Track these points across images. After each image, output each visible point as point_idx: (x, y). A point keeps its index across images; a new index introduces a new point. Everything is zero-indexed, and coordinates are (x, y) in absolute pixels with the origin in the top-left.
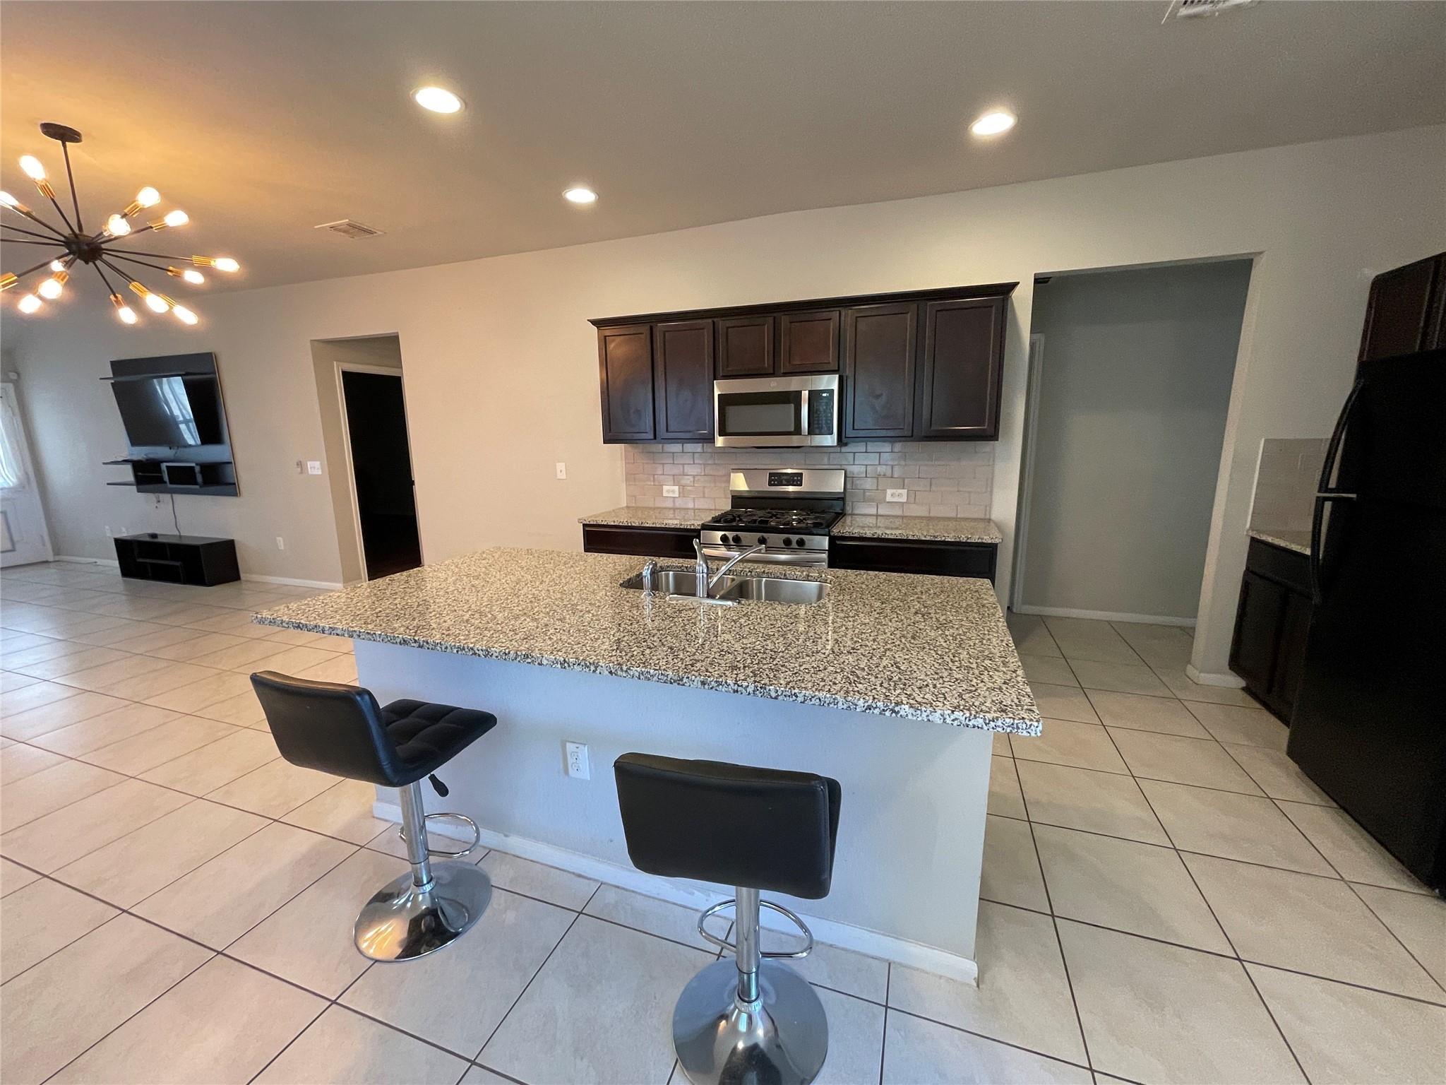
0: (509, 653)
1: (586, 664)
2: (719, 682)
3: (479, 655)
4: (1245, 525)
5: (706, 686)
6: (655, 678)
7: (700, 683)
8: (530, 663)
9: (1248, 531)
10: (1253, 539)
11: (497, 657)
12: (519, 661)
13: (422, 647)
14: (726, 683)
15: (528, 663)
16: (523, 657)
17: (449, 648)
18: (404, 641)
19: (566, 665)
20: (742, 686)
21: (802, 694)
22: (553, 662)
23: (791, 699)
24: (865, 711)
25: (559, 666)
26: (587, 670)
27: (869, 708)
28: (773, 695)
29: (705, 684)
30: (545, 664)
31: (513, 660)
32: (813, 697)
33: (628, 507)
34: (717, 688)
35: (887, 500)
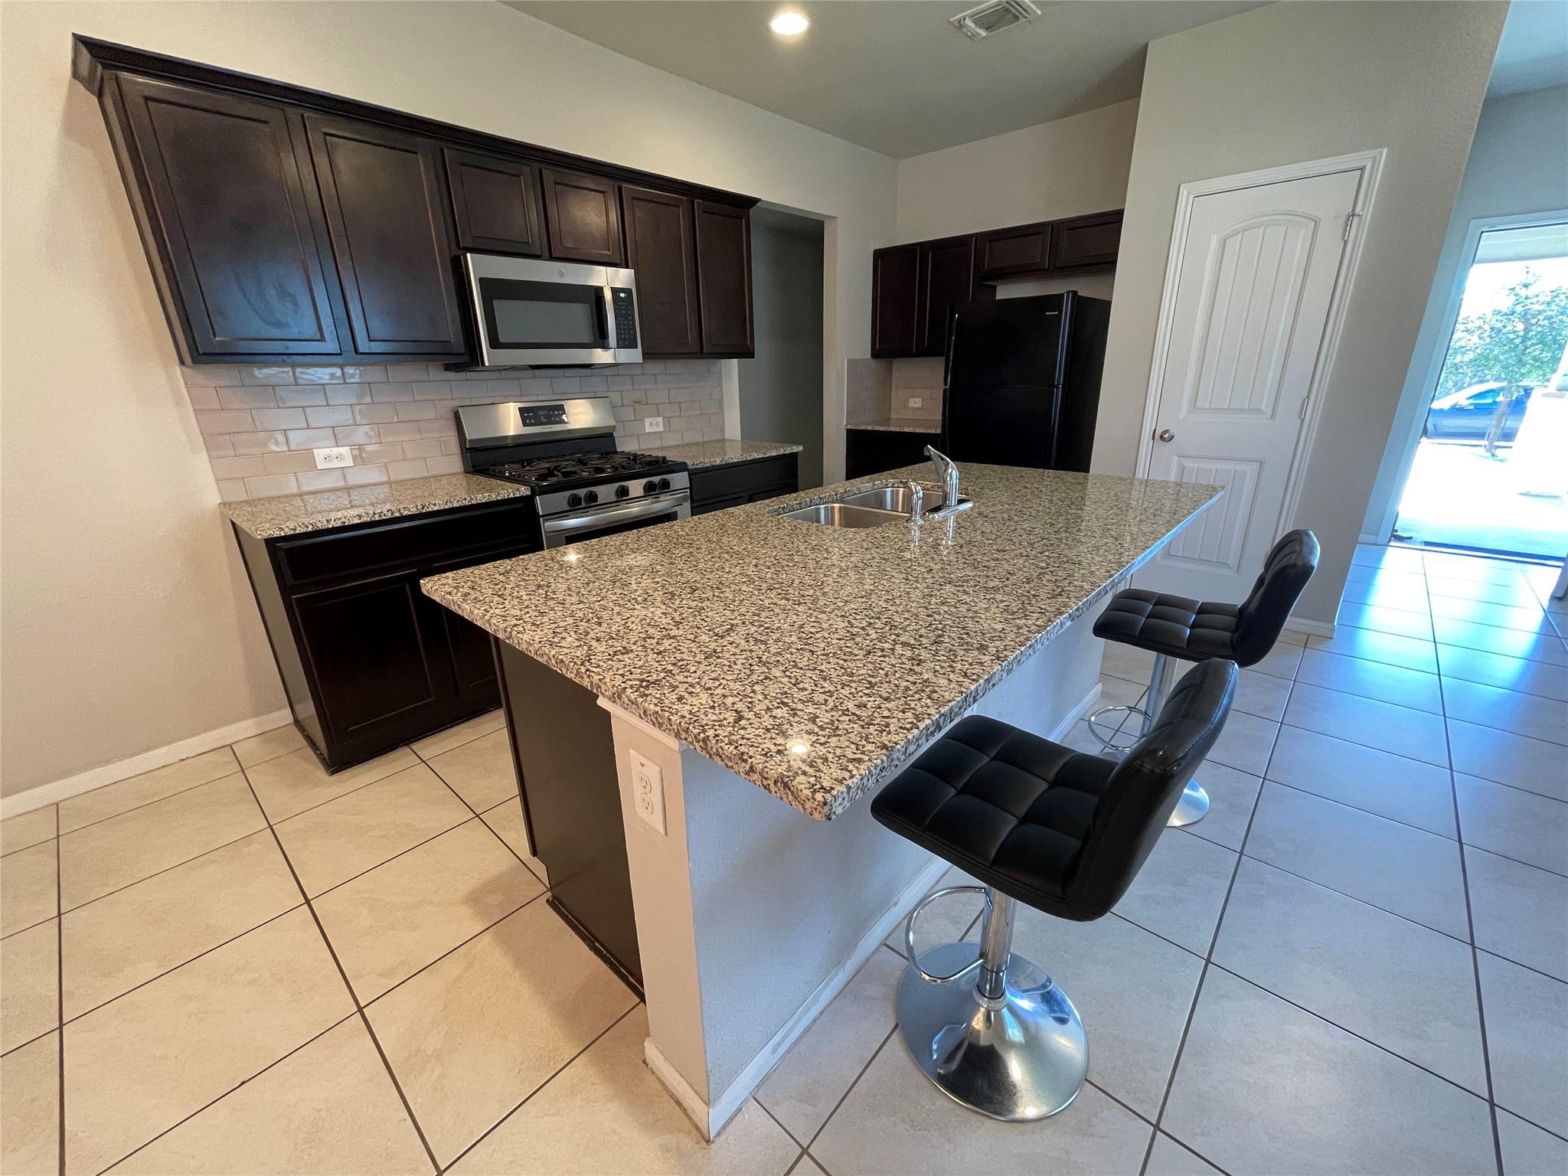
4: (842, 422)
9: (844, 426)
10: (847, 429)
35: (647, 431)
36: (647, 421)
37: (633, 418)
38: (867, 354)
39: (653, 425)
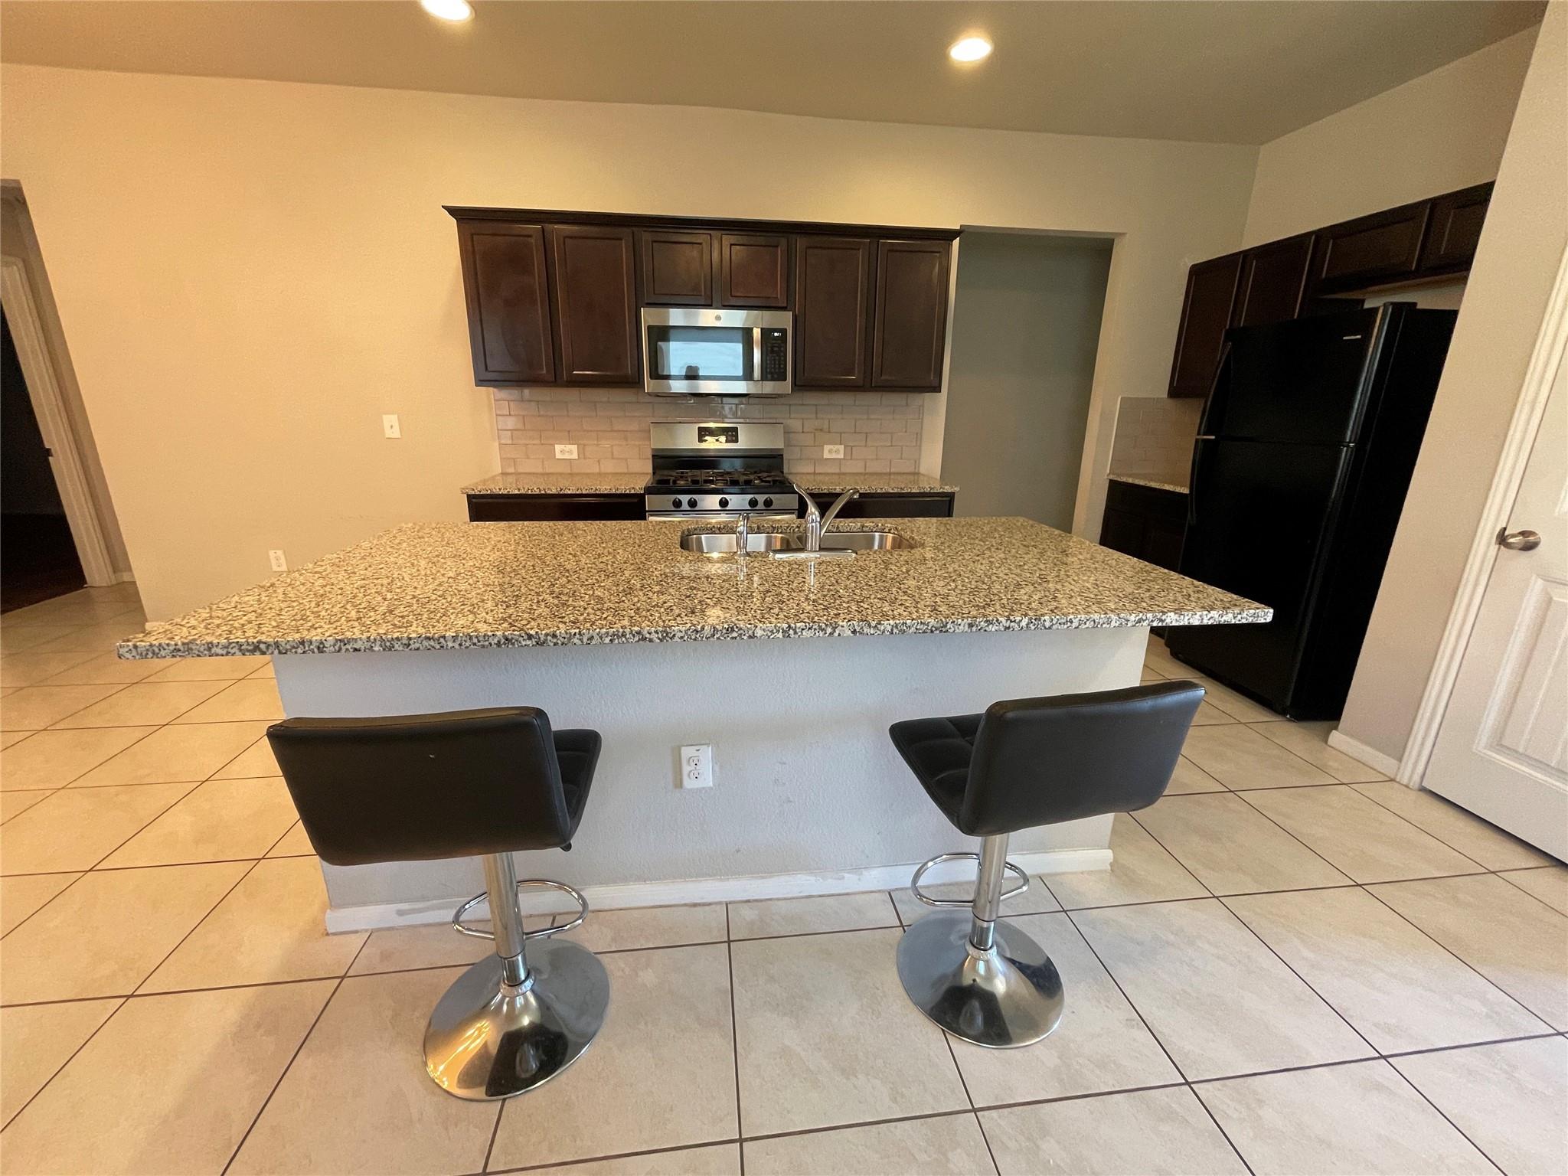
0: (703, 628)
1: (820, 627)
2: (989, 621)
3: (651, 640)
4: (1106, 470)
5: (974, 629)
6: (913, 629)
7: (967, 626)
8: (736, 638)
9: (1108, 475)
10: (1111, 481)
11: (682, 638)
12: (718, 638)
13: (542, 644)
14: (997, 620)
15: (732, 638)
16: (724, 631)
17: (596, 637)
18: (507, 639)
19: (791, 632)
20: (1015, 621)
21: (1077, 619)
22: (772, 632)
23: (1066, 626)
24: (1134, 626)
25: (780, 635)
26: (821, 634)
27: (1139, 621)
28: (1048, 624)
29: (973, 626)
30: (758, 635)
31: (707, 638)
32: (1088, 620)
33: (502, 473)
34: (987, 629)
35: (825, 457)
36: (827, 448)
37: (812, 443)
38: (1160, 388)
39: (833, 451)
